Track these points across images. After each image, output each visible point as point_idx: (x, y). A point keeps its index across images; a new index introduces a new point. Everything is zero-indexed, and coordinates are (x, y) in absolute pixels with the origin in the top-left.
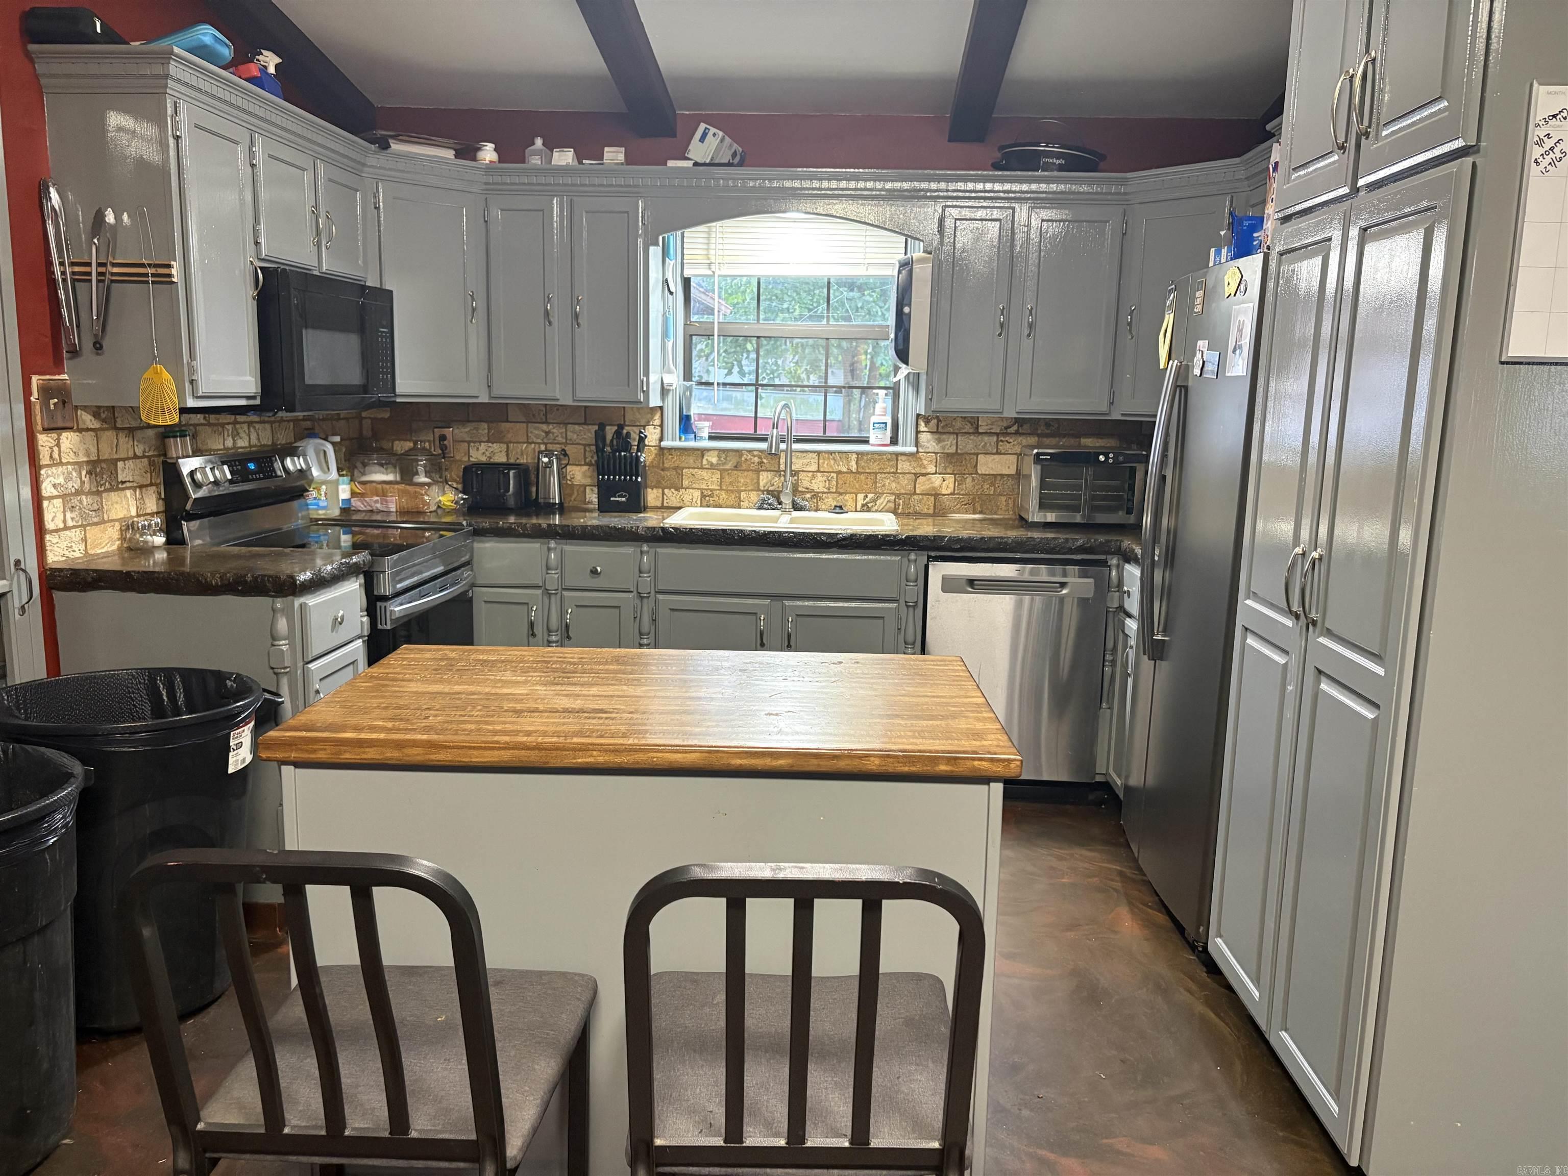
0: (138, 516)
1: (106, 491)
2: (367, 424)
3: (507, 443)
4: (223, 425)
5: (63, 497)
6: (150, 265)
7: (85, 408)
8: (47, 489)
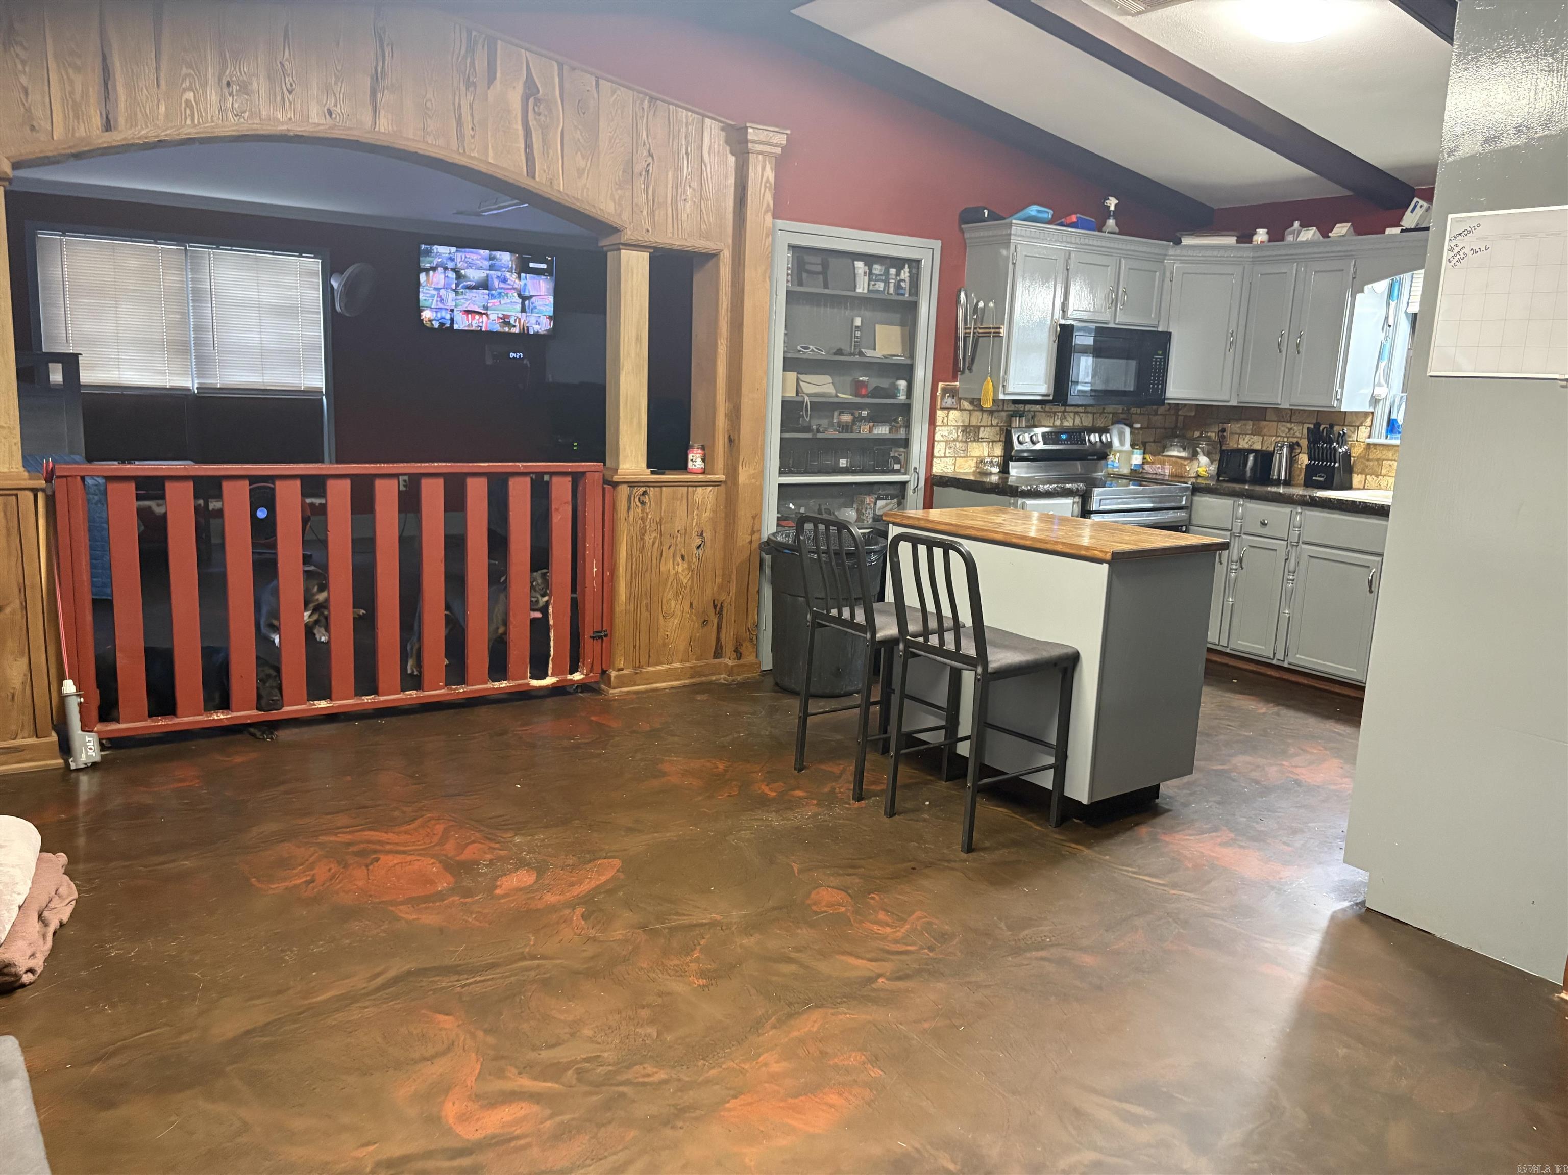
0: (989, 456)
1: (970, 441)
2: (1181, 418)
3: (1263, 436)
4: (1055, 413)
5: (946, 442)
6: (993, 328)
7: (965, 399)
8: (938, 437)
